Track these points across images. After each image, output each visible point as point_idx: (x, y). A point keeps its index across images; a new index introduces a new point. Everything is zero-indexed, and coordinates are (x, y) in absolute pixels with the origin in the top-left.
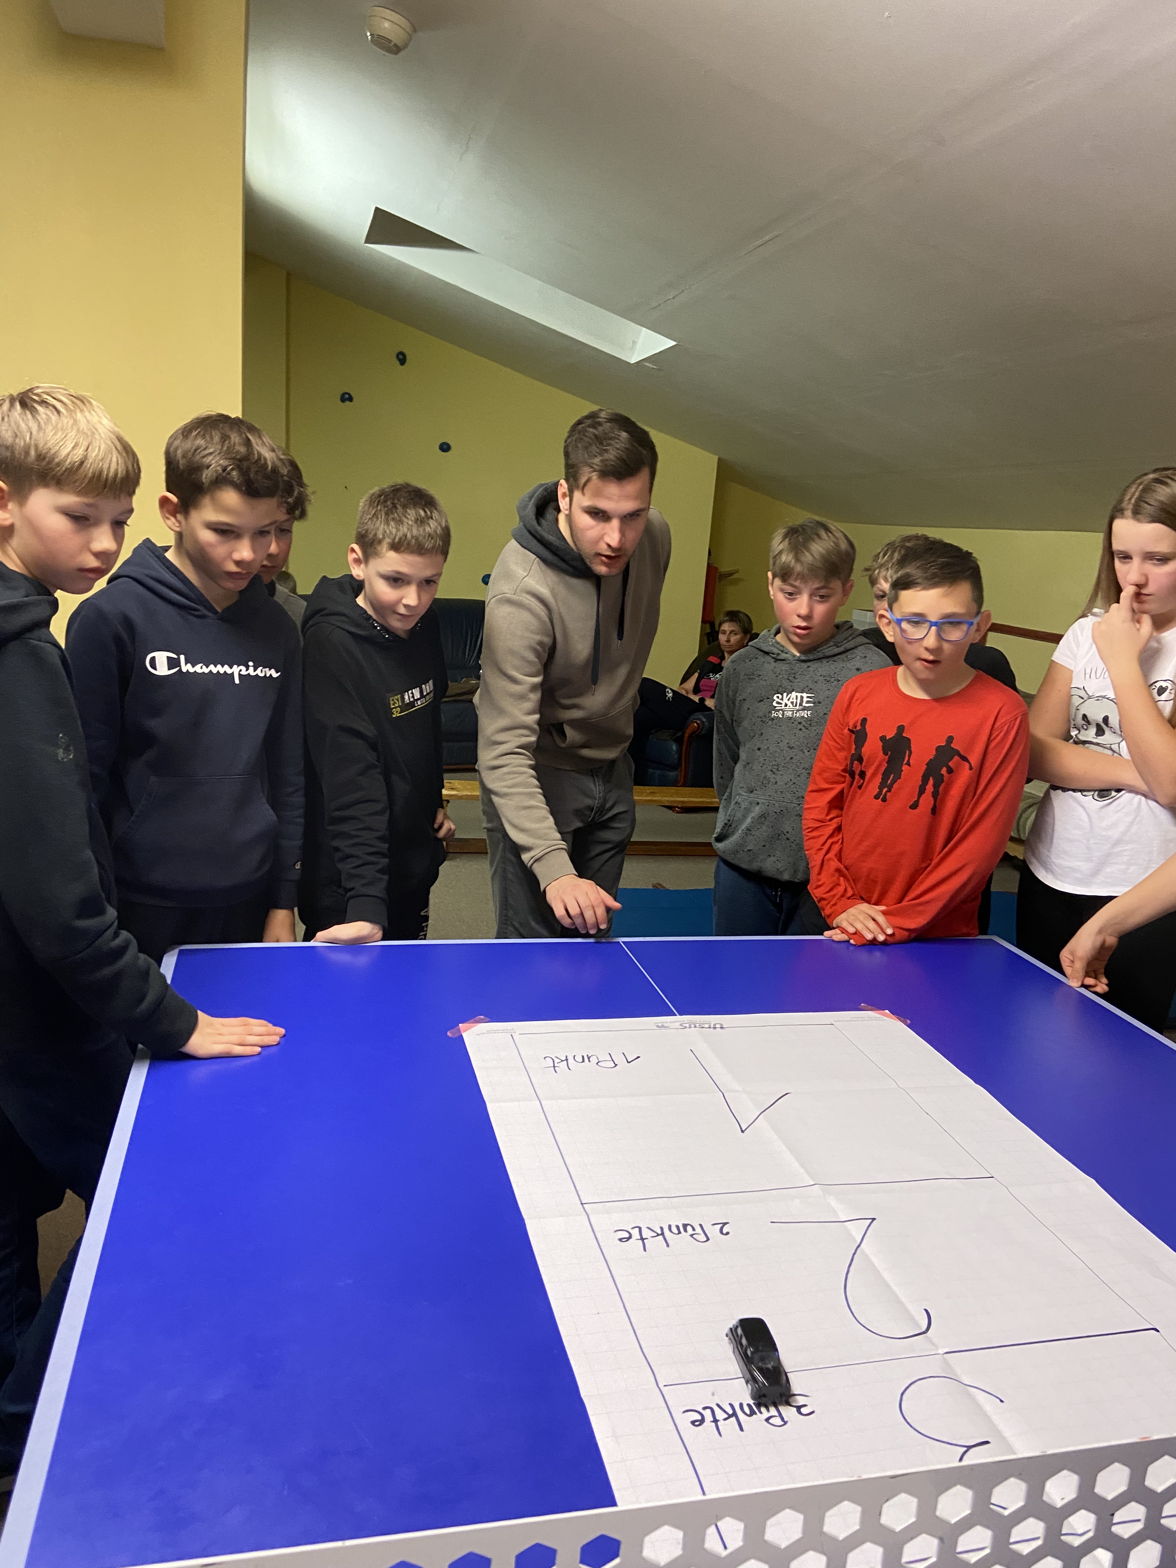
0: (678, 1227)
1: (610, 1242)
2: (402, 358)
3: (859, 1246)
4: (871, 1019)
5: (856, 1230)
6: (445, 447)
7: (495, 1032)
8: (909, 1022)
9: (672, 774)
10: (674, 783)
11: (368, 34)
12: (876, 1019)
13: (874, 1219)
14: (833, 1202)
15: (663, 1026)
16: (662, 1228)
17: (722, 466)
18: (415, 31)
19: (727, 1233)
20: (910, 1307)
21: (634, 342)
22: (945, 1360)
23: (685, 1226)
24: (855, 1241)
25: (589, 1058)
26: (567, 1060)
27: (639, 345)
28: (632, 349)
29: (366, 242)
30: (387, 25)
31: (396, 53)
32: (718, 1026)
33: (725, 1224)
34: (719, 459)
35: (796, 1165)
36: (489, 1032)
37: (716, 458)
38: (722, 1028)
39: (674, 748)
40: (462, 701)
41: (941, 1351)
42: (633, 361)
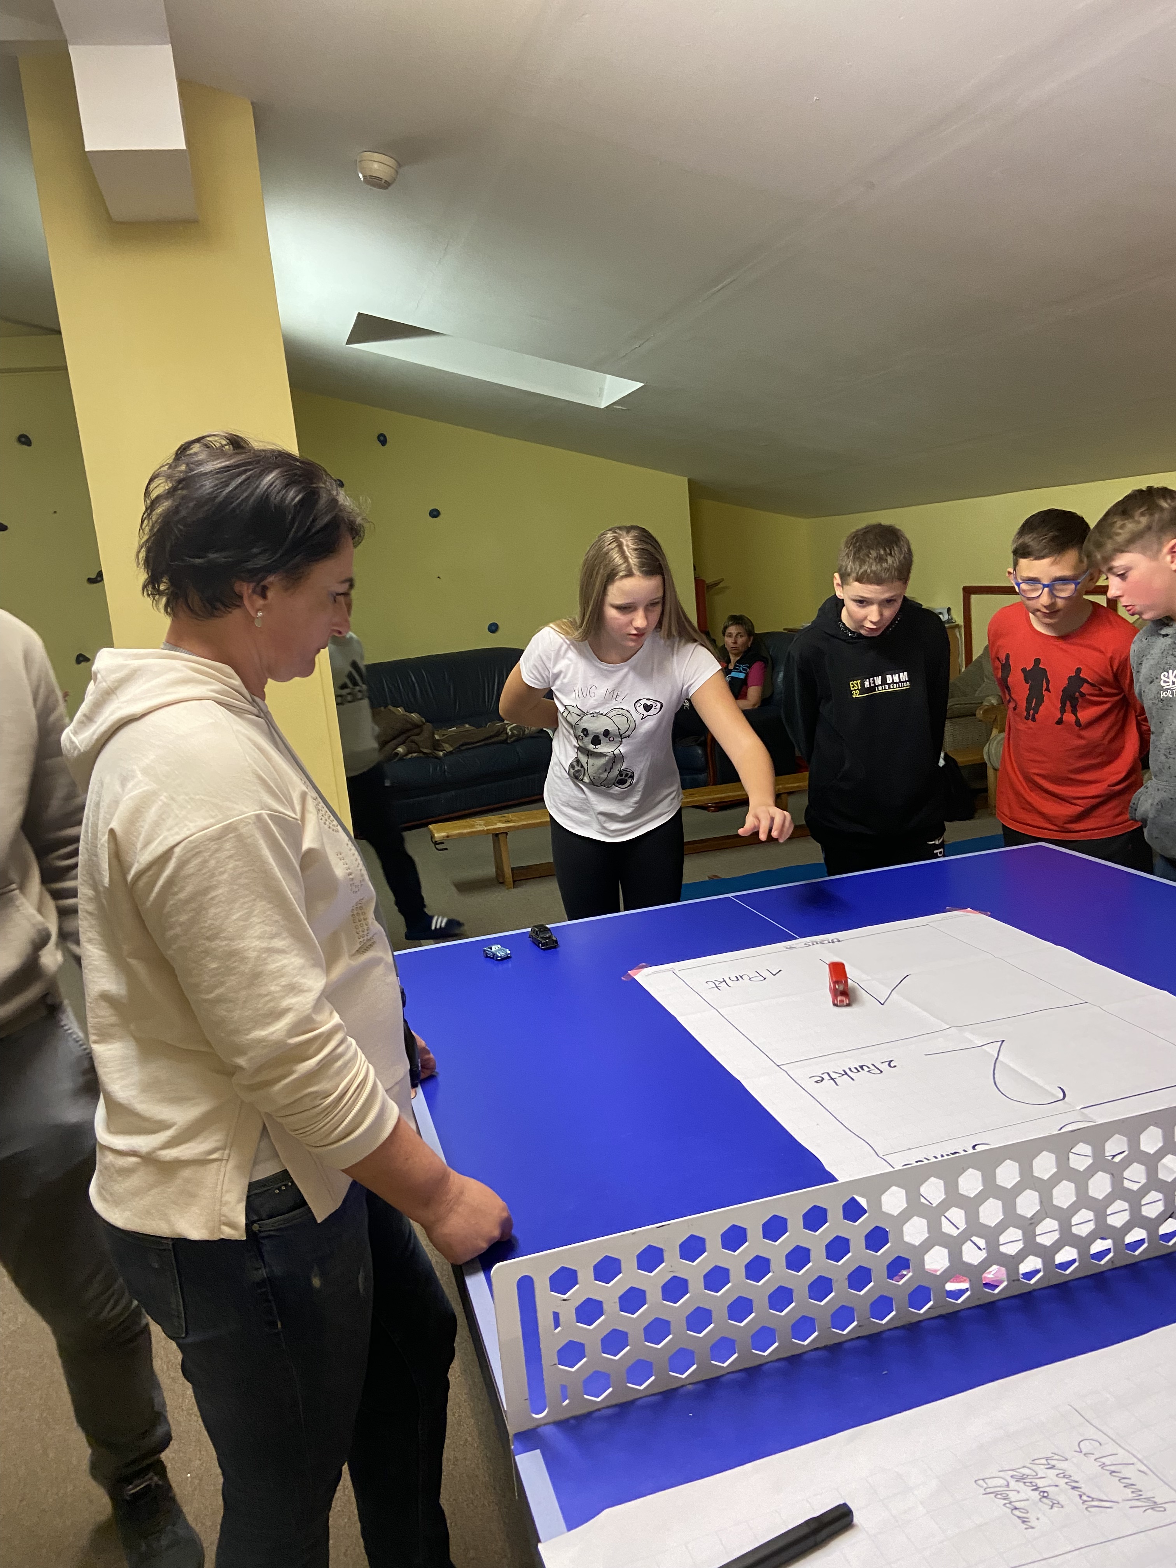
0: (856, 1068)
1: (810, 1085)
2: (383, 440)
3: (997, 1059)
4: (958, 916)
5: (993, 1050)
6: (435, 514)
7: (660, 972)
8: (989, 913)
9: (702, 777)
10: (706, 784)
11: (361, 176)
12: (962, 916)
13: (1003, 1041)
14: (968, 1035)
15: (791, 948)
16: (844, 1071)
17: (693, 485)
18: (399, 165)
19: (895, 1066)
20: (1047, 1087)
21: (601, 389)
22: (1083, 1113)
23: (861, 1067)
24: (993, 1056)
25: (741, 977)
26: (724, 981)
27: (605, 392)
28: (600, 395)
29: (347, 344)
30: (376, 166)
31: (387, 188)
32: (835, 940)
33: (891, 1061)
34: (690, 481)
35: (932, 1018)
36: (654, 973)
37: (686, 479)
38: (839, 941)
39: (700, 752)
40: (493, 743)
41: (1078, 1108)
42: (603, 405)
